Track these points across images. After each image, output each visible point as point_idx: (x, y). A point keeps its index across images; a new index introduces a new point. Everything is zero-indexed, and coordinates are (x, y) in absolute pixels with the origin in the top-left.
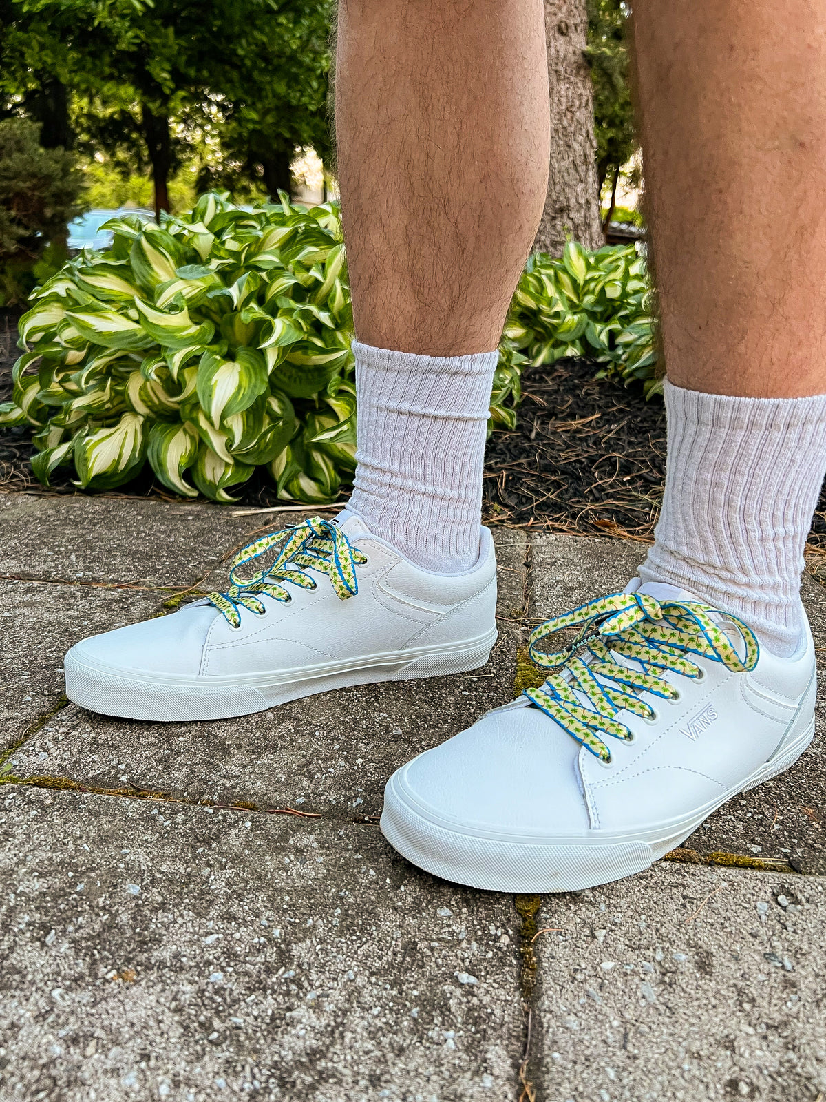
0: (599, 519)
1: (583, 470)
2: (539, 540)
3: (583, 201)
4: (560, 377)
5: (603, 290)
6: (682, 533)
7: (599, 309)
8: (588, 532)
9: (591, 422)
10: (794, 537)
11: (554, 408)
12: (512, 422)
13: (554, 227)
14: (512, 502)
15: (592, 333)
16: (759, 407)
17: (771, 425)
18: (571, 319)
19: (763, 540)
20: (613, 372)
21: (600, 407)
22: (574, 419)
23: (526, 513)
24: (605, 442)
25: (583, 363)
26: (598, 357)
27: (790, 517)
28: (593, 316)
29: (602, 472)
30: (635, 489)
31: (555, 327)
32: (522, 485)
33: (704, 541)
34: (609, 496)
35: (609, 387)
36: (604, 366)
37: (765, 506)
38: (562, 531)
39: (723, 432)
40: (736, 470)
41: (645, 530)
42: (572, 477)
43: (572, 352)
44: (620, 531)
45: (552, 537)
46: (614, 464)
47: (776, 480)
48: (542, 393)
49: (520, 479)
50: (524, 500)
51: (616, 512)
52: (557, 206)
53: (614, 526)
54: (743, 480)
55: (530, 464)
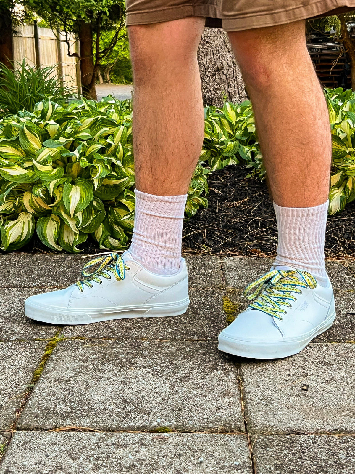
0: (252, 249)
1: (243, 226)
2: (226, 260)
3: (231, 64)
4: (227, 177)
5: (246, 129)
6: (286, 250)
7: (245, 138)
8: (247, 255)
9: (245, 202)
10: (320, 247)
11: (226, 195)
12: (206, 204)
13: (215, 80)
14: (211, 244)
15: (242, 151)
16: (303, 210)
17: (308, 215)
18: (231, 145)
19: (310, 249)
20: (254, 174)
21: (249, 194)
22: (236, 201)
23: (218, 248)
24: (253, 212)
25: (239, 169)
26: (247, 164)
27: (318, 241)
28: (242, 142)
29: (252, 227)
30: (268, 234)
31: (222, 150)
32: (214, 236)
33: (294, 251)
34: (256, 238)
35: (253, 182)
36: (249, 171)
37: (309, 239)
38: (236, 255)
39: (295, 218)
40: (300, 229)
41: (274, 253)
42: (238, 230)
43: (232, 162)
44: (262, 254)
45: (232, 258)
46: (257, 223)
47: (312, 231)
48: (219, 187)
49: (214, 232)
50: (216, 242)
51: (260, 246)
52: (216, 67)
53: (259, 252)
54: (302, 231)
55: (217, 225)
